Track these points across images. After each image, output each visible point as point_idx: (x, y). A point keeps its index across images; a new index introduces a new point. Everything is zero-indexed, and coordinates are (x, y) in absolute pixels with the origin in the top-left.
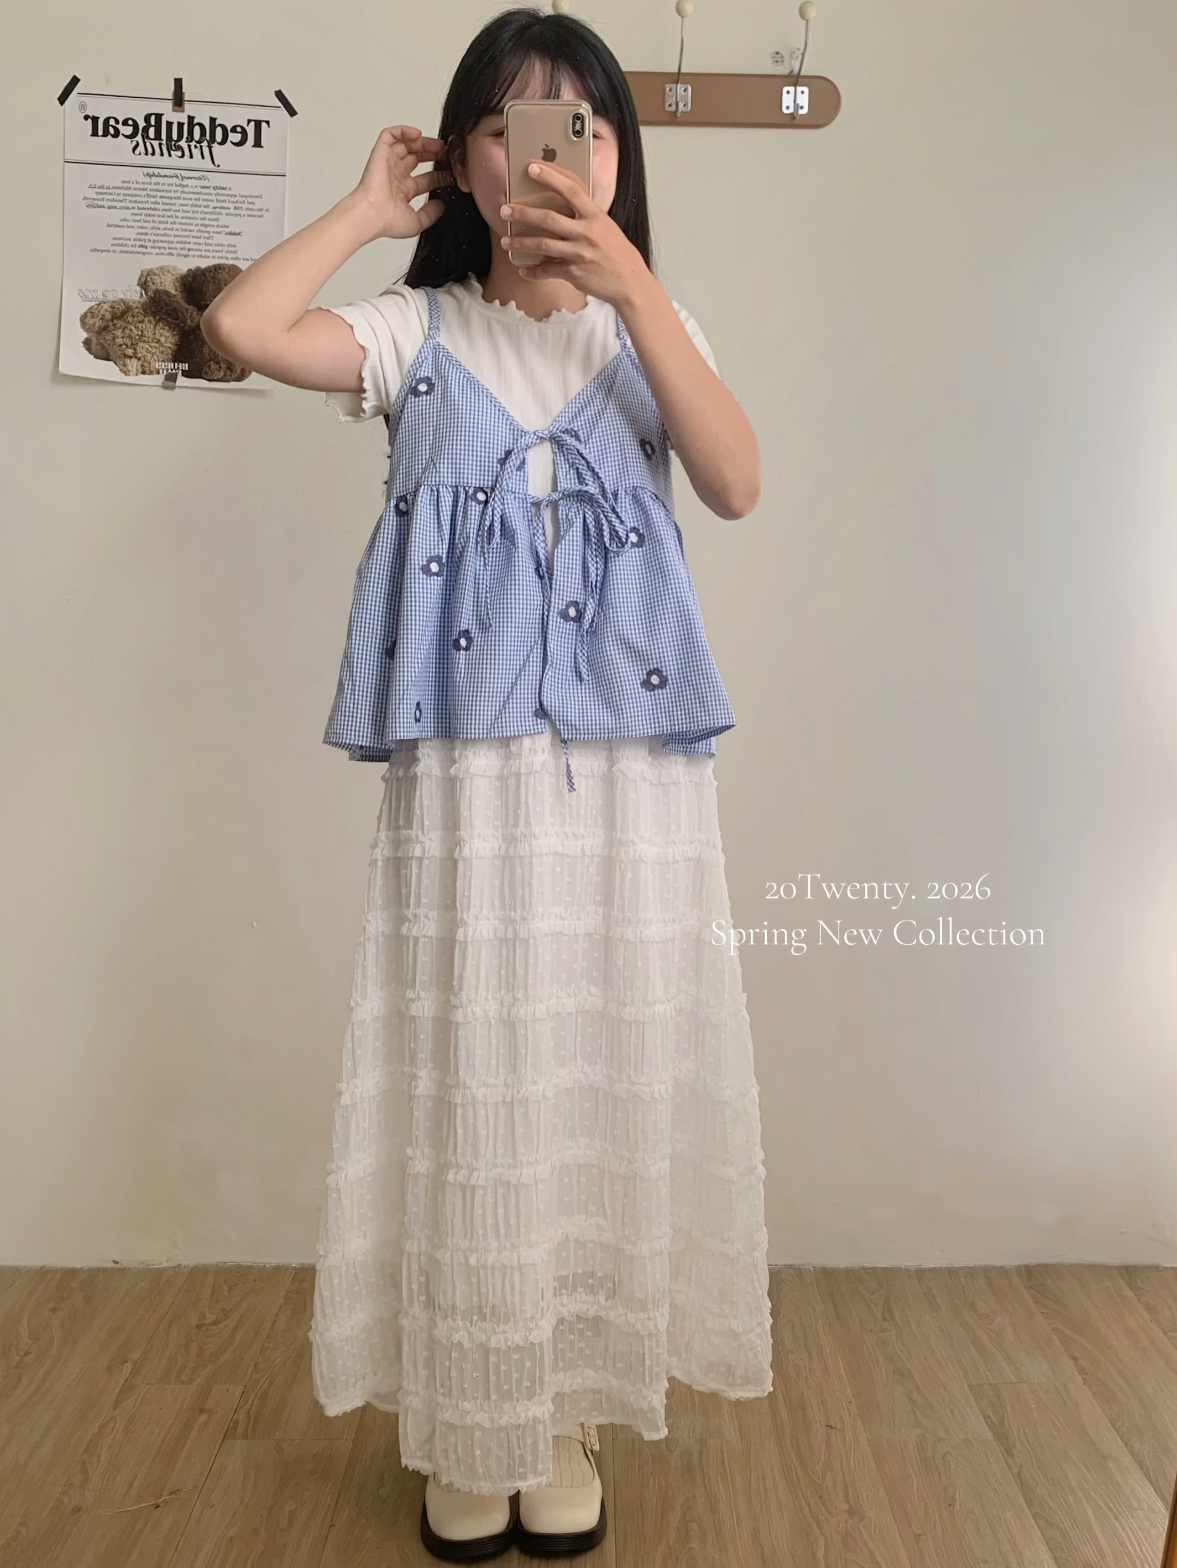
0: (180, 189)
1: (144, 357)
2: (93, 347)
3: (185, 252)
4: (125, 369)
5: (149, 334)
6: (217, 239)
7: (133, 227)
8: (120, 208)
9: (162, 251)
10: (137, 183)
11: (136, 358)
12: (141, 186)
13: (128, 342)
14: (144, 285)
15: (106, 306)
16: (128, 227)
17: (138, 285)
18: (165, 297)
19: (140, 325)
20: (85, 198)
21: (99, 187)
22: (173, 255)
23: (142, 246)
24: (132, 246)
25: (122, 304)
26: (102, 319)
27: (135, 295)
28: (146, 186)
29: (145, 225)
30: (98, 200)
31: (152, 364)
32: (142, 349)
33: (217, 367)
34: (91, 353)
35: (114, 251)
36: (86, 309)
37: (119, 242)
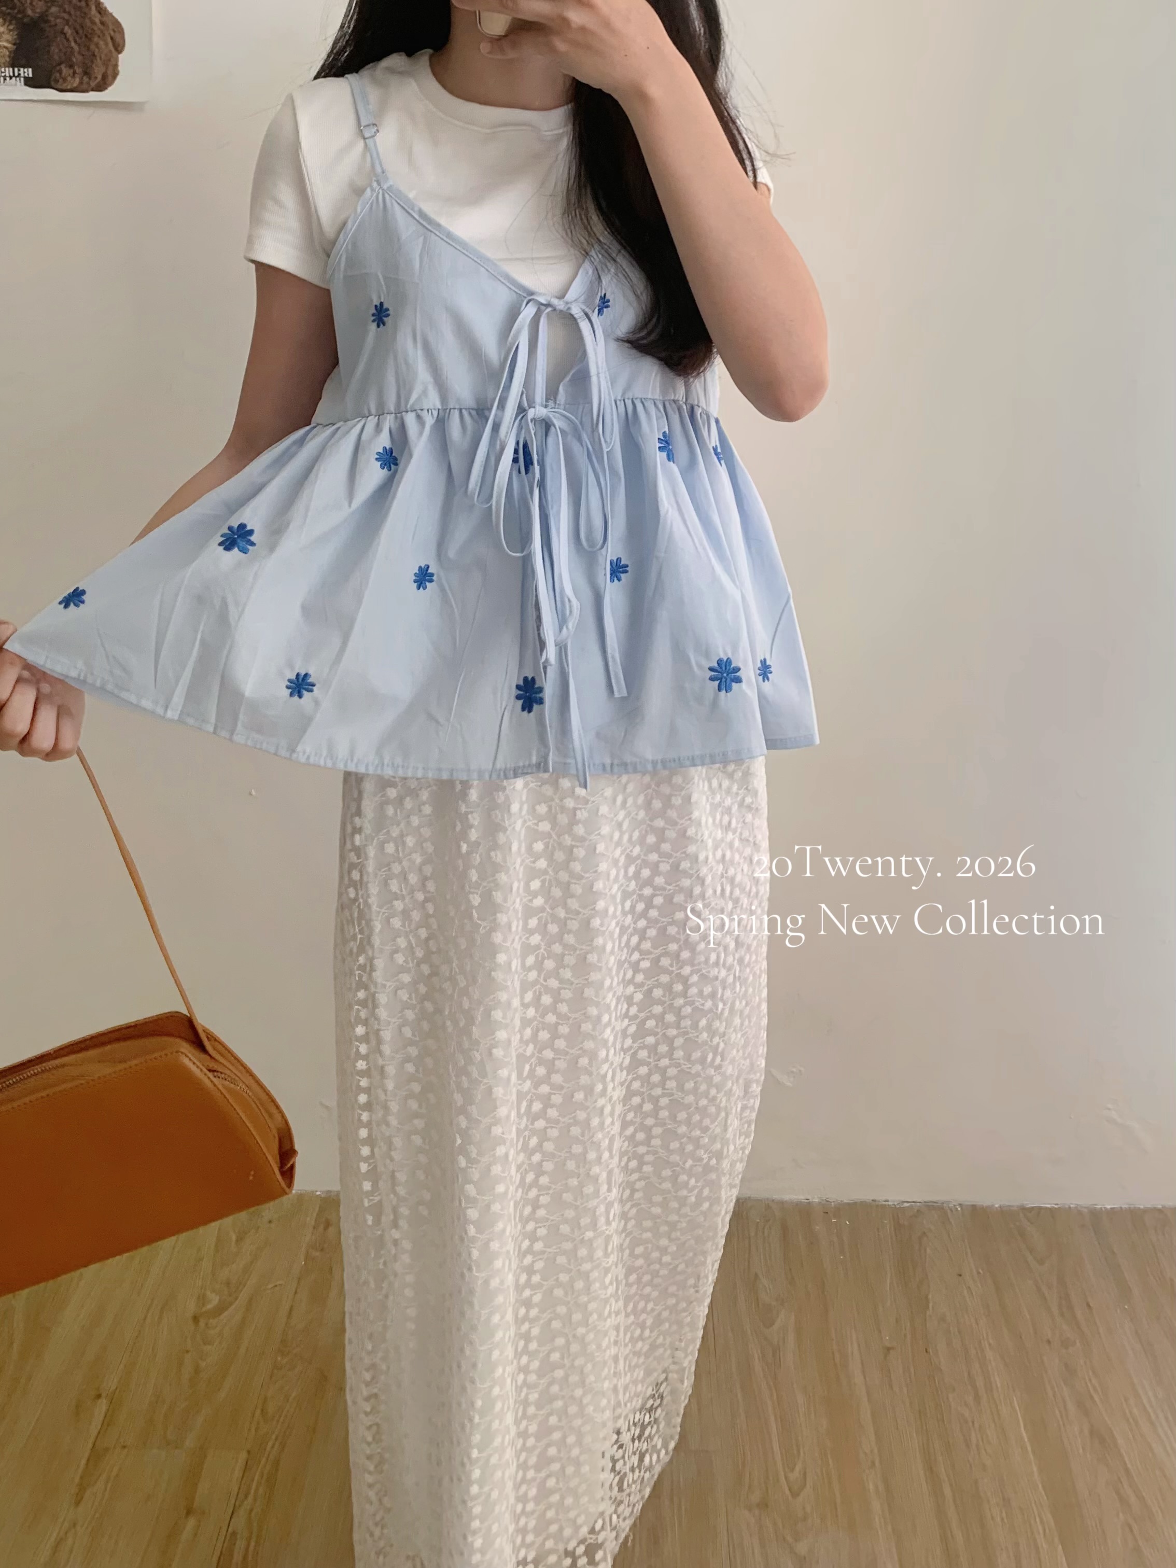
33: (71, 71)
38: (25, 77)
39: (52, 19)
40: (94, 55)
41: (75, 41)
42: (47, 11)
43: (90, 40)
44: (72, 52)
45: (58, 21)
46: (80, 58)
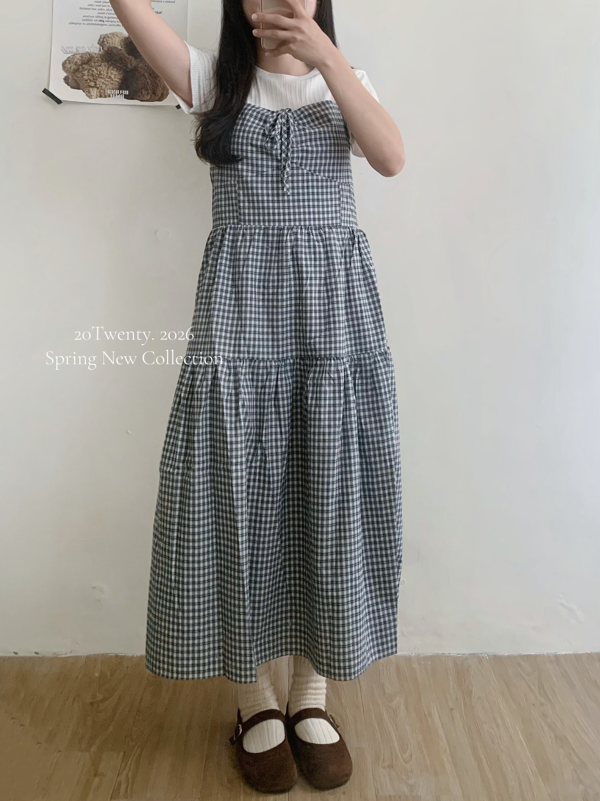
1: (101, 87)
2: (70, 81)
4: (89, 95)
5: (104, 73)
7: (96, 9)
9: (113, 23)
11: (96, 87)
13: (92, 78)
14: (101, 43)
15: (78, 56)
16: (93, 9)
17: (98, 43)
18: (114, 51)
19: (99, 68)
23: (101, 21)
24: (95, 21)
25: (88, 55)
26: (75, 64)
29: (103, 8)
31: (106, 91)
32: (100, 82)
33: (147, 92)
34: (68, 85)
35: (84, 24)
36: (65, 59)
37: (87, 20)
38: (125, 95)
39: (139, 69)
40: (158, 86)
41: (150, 79)
42: (136, 66)
43: (156, 79)
44: (148, 84)
45: (143, 70)
46: (151, 86)
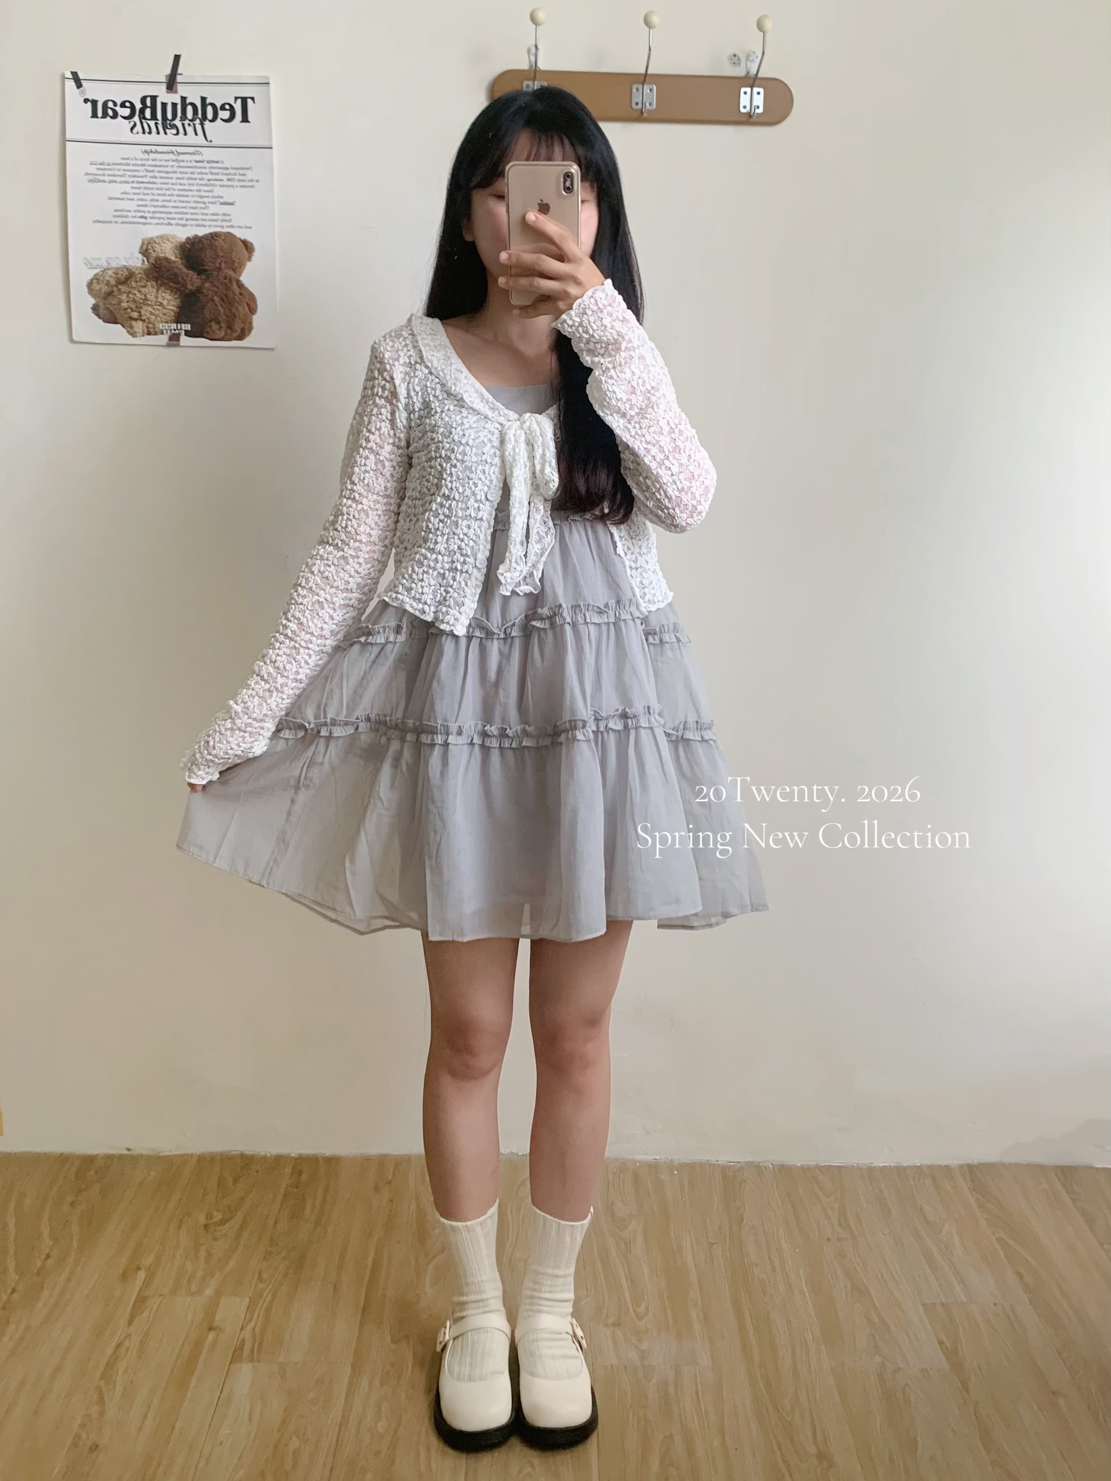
0: (176, 164)
1: (149, 319)
2: (101, 311)
3: (183, 222)
4: (132, 332)
5: (151, 297)
6: (213, 209)
7: (133, 200)
8: (120, 183)
9: (162, 221)
10: (136, 159)
11: (141, 320)
12: (139, 162)
13: (133, 306)
14: (145, 252)
15: (110, 272)
16: (128, 199)
17: (140, 253)
18: (165, 264)
19: (143, 290)
20: (87, 174)
21: (101, 164)
22: (172, 225)
23: (142, 217)
24: (133, 217)
25: (125, 270)
26: (107, 284)
27: (137, 262)
28: (144, 162)
29: (144, 197)
30: (100, 175)
31: (157, 325)
32: (146, 311)
33: (218, 326)
34: (99, 317)
35: (116, 222)
36: (91, 276)
37: (120, 214)
38: (185, 330)
39: (205, 291)
40: (235, 316)
41: (222, 306)
42: (201, 286)
43: (232, 305)
44: (219, 313)
45: (210, 292)
46: (225, 317)
